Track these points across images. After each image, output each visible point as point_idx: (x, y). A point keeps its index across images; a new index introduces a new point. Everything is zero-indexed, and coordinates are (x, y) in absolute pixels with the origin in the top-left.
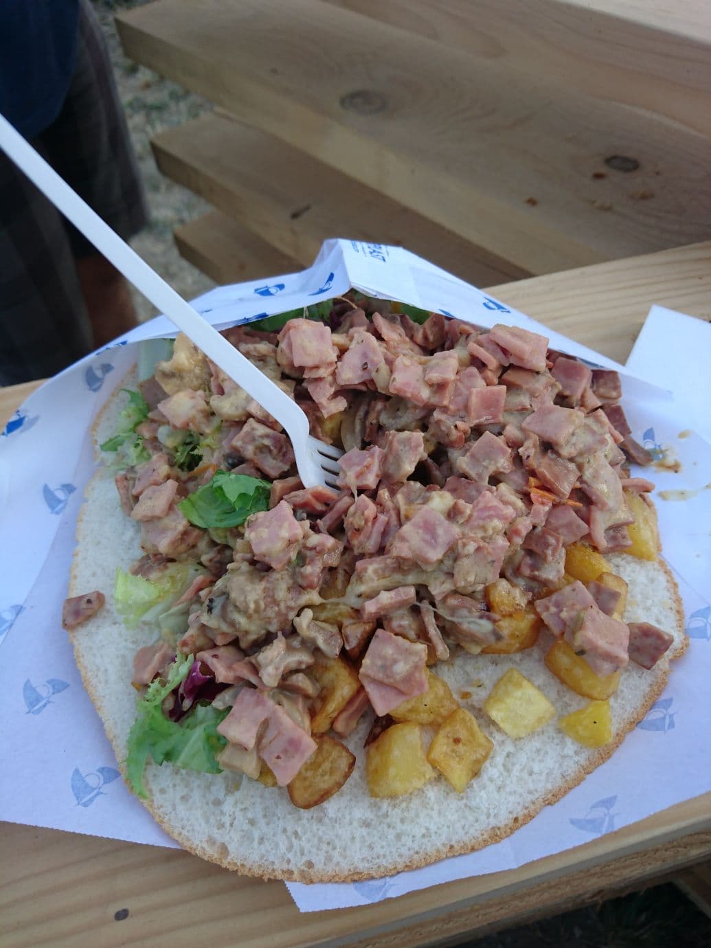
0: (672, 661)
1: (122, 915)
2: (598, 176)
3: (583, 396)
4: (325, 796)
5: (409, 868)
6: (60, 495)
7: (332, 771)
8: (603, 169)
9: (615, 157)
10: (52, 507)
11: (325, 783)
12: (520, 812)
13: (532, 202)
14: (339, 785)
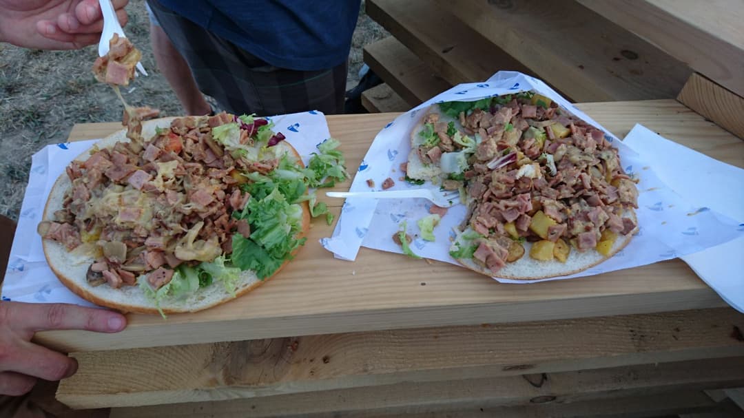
0: (633, 235)
1: (423, 284)
2: (616, 59)
3: (603, 143)
4: (517, 258)
5: (521, 280)
6: (393, 154)
7: (519, 251)
8: (619, 56)
9: (626, 51)
10: (390, 158)
11: (517, 255)
12: (581, 268)
13: (581, 67)
14: (521, 256)
